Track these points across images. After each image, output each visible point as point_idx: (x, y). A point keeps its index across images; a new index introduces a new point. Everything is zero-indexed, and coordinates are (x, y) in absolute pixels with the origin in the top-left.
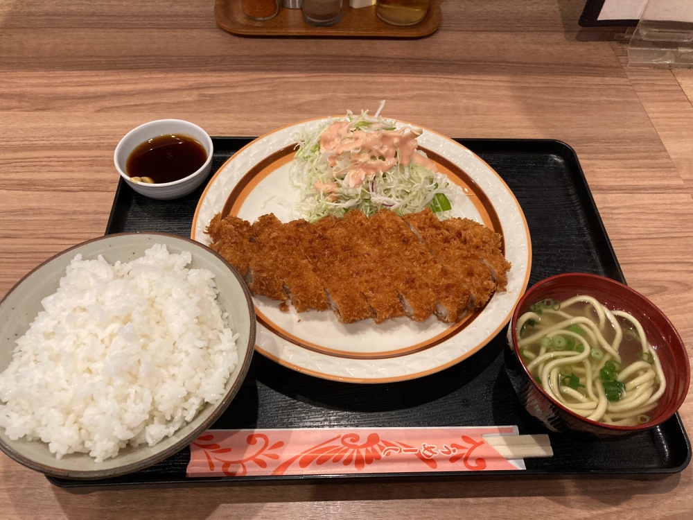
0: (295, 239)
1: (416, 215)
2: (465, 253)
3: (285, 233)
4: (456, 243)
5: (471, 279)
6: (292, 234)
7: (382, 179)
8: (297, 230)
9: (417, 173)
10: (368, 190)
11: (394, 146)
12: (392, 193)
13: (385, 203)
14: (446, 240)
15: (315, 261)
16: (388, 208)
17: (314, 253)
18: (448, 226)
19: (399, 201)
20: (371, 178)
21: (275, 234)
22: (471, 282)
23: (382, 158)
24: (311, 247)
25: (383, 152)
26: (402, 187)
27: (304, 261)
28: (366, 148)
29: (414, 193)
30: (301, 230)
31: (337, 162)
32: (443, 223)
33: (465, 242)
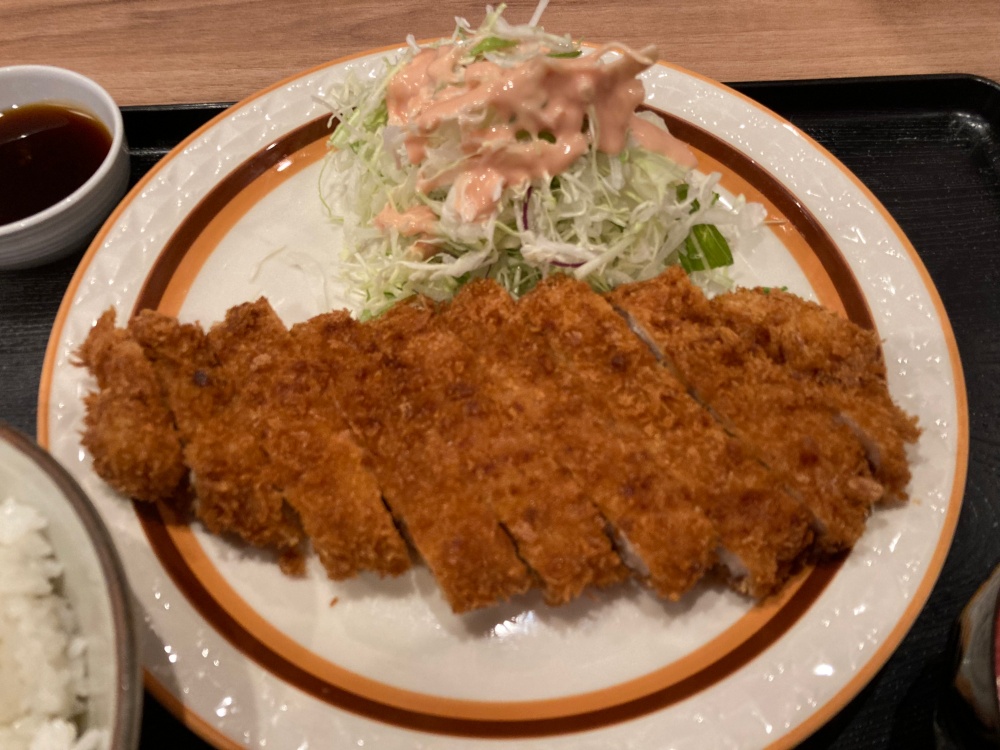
0: (318, 370)
1: (643, 285)
2: (786, 393)
3: (292, 353)
4: (759, 363)
5: (813, 476)
6: (310, 358)
7: (549, 195)
8: (324, 345)
9: (644, 173)
10: (513, 225)
11: (579, 102)
12: (579, 229)
13: (561, 259)
14: (732, 358)
15: (371, 433)
16: (568, 270)
17: (369, 408)
18: (730, 313)
19: (598, 253)
20: (519, 192)
21: (263, 359)
22: (813, 483)
23: (548, 134)
24: (361, 393)
25: (549, 117)
26: (605, 212)
27: (343, 437)
28: (502, 110)
29: (638, 227)
30: (334, 344)
31: (429, 152)
32: (716, 304)
33: (780, 357)
